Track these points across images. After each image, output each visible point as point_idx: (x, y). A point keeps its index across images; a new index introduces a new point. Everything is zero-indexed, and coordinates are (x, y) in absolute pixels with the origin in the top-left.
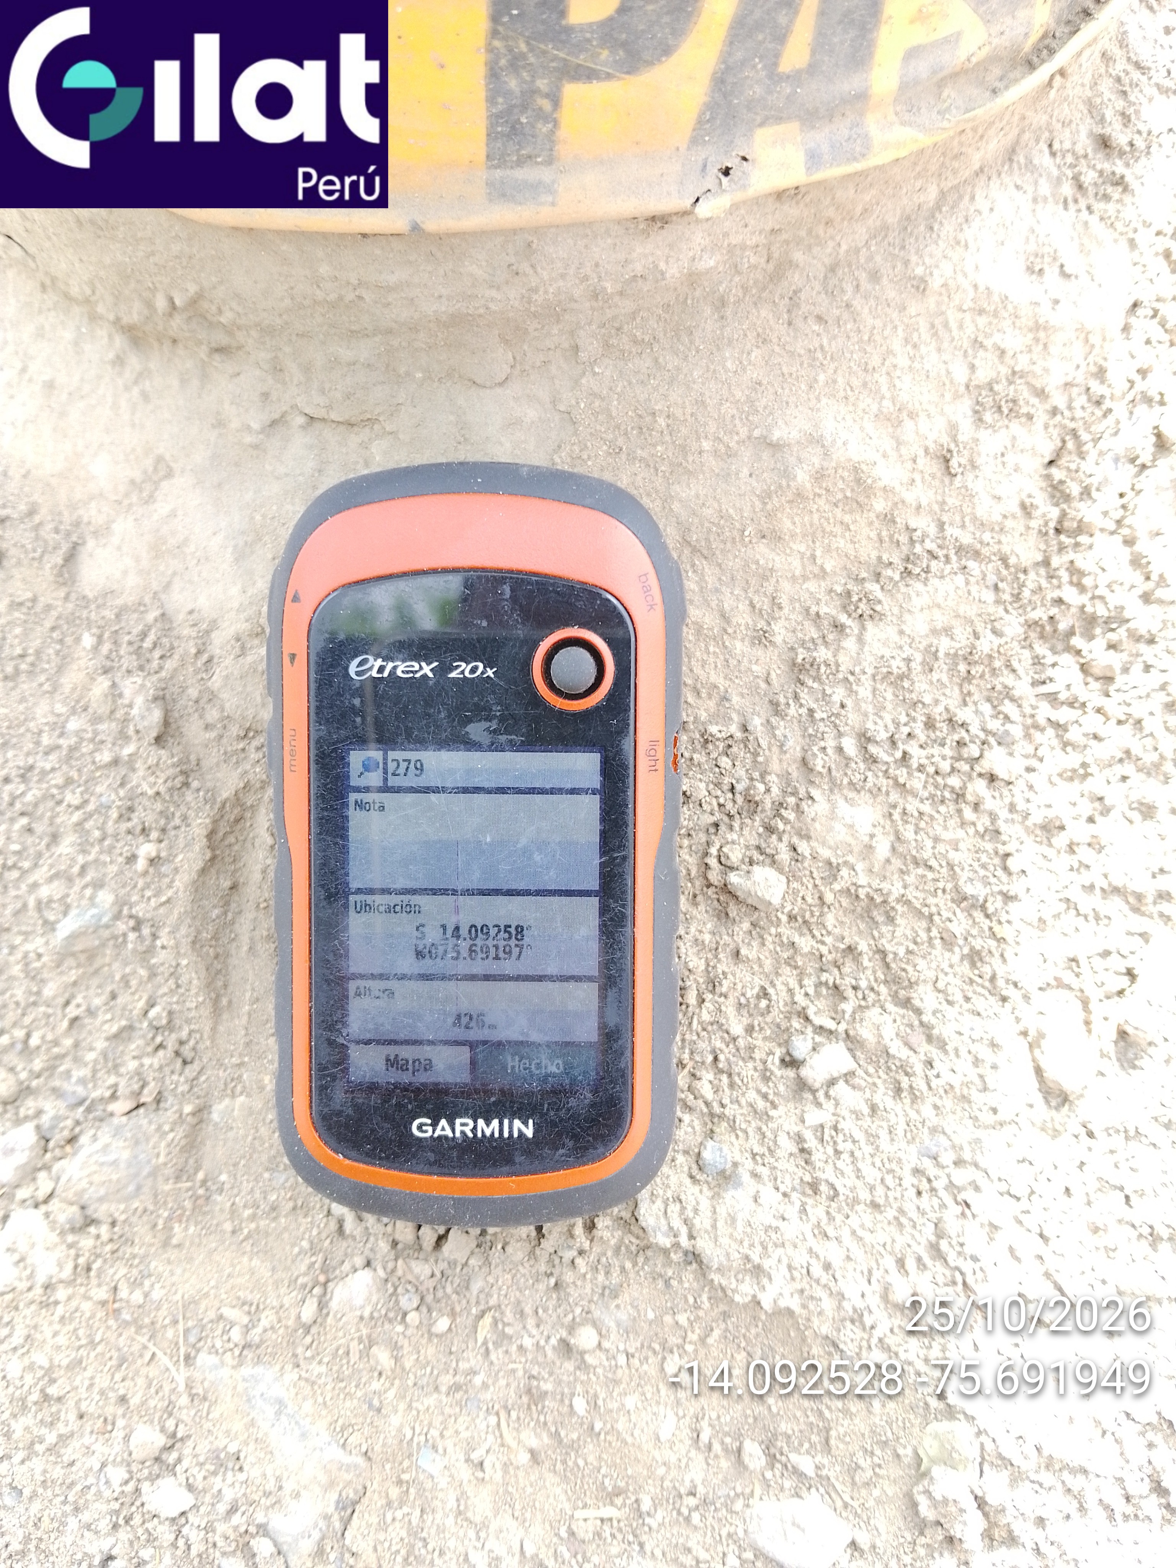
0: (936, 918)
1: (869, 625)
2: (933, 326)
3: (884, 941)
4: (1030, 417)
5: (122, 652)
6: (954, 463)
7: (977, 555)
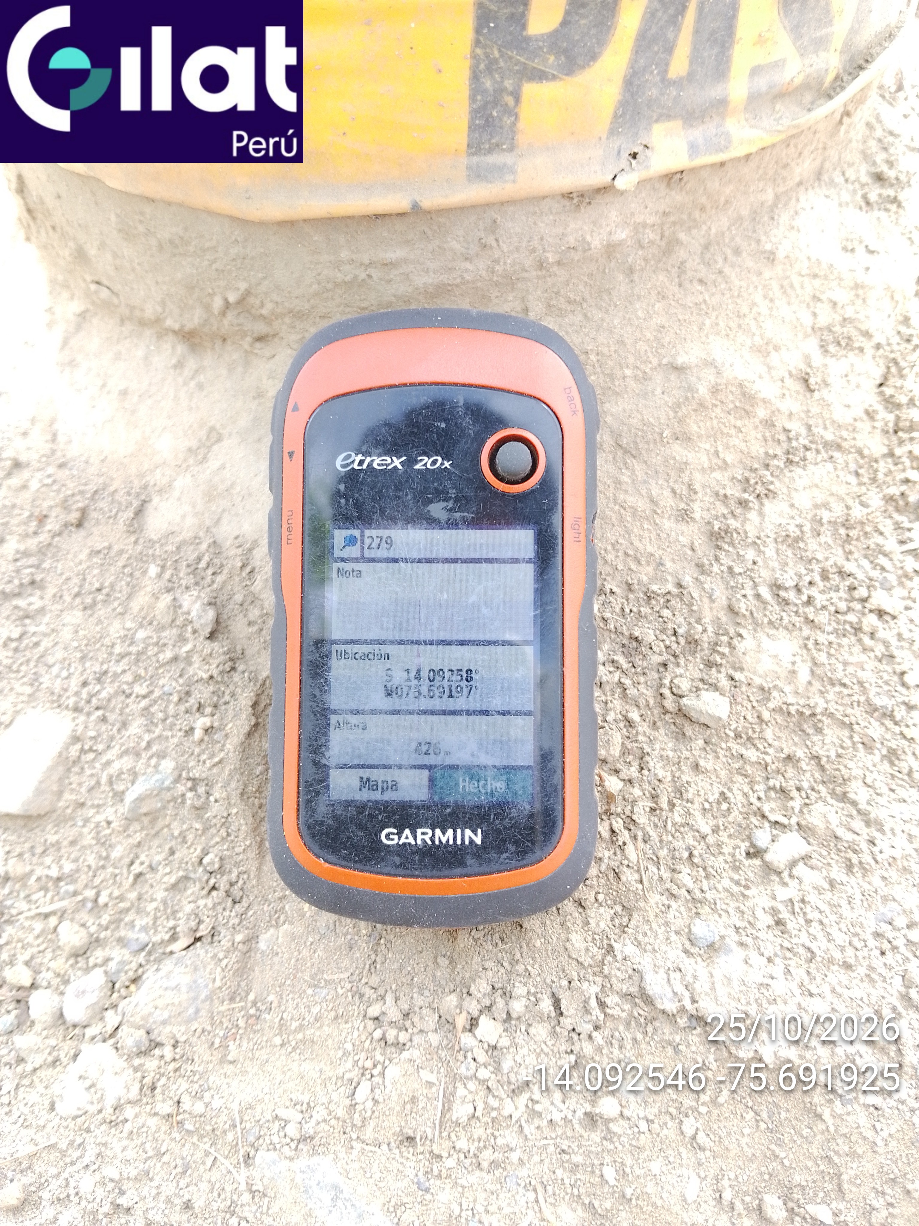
0: (856, 726)
1: (765, 501)
2: (782, 287)
3: (816, 748)
4: (861, 350)
5: (181, 575)
6: (812, 381)
7: (839, 447)
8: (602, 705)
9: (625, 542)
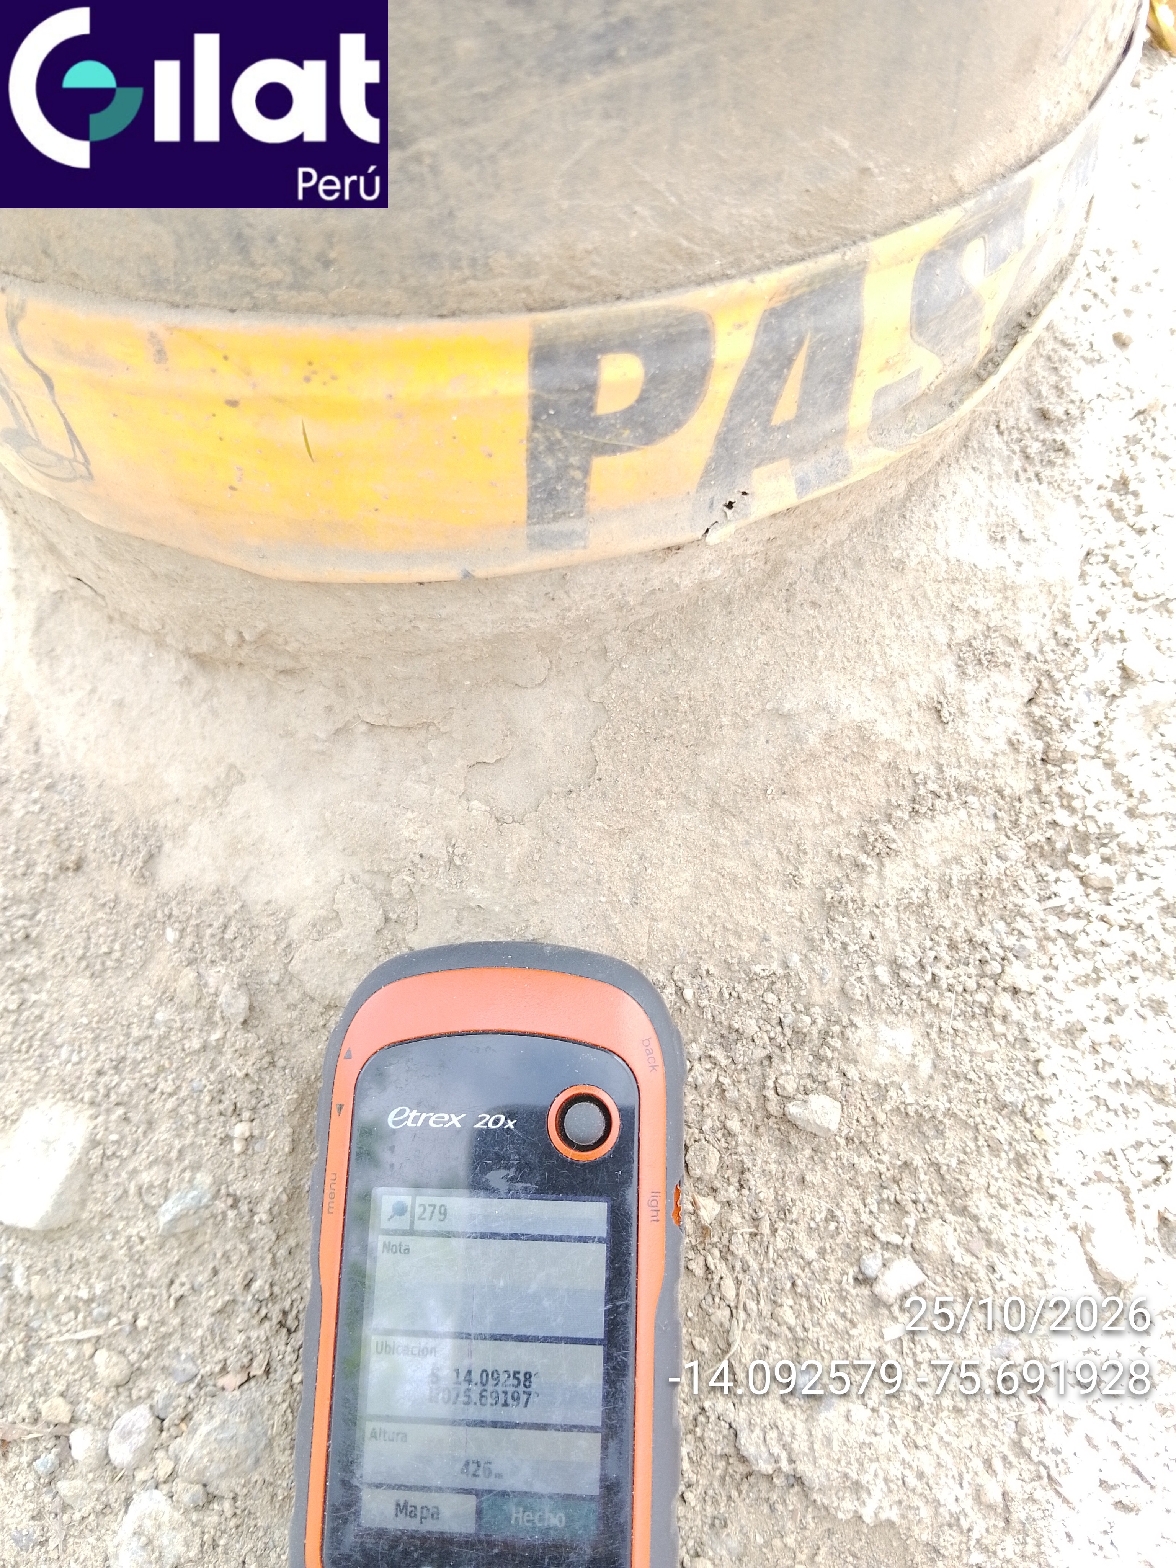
0: (981, 1127)
1: (887, 861)
2: (913, 598)
3: (936, 1154)
4: (1007, 665)
5: (204, 945)
6: (945, 713)
7: (975, 790)
8: (698, 1109)
9: (724, 915)
